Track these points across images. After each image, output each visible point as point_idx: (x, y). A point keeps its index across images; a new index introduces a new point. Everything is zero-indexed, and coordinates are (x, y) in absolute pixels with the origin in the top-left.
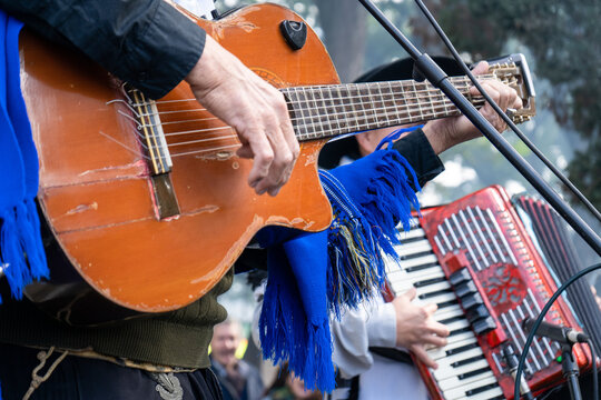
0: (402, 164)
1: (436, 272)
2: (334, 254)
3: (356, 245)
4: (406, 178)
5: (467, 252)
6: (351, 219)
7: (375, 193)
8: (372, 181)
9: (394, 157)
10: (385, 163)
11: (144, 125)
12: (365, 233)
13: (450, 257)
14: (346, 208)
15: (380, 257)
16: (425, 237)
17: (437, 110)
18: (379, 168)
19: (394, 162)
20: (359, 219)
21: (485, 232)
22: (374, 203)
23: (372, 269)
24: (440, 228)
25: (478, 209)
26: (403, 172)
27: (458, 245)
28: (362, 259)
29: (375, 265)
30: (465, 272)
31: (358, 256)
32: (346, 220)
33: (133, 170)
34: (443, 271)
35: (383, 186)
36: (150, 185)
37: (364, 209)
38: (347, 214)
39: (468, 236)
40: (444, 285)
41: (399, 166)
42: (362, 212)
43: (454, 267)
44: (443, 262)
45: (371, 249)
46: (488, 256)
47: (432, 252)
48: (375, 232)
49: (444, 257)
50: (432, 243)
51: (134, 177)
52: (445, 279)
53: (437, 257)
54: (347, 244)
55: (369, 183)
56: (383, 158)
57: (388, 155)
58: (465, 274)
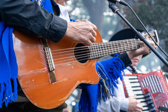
0: (121, 62)
1: (141, 92)
2: (100, 87)
3: (107, 85)
4: (122, 66)
5: (150, 88)
6: (105, 77)
7: (112, 70)
8: (112, 66)
9: (119, 60)
10: (115, 61)
11: (48, 57)
12: (109, 81)
13: (145, 88)
14: (104, 74)
15: (113, 88)
16: (139, 82)
17: (130, 48)
18: (114, 63)
19: (118, 61)
20: (108, 77)
21: (156, 83)
22: (112, 73)
23: (110, 92)
24: (143, 80)
25: (155, 76)
26: (121, 64)
27: (148, 85)
28: (108, 89)
29: (111, 91)
30: (149, 93)
31: (107, 88)
32: (104, 77)
33: (44, 70)
34: (143, 92)
35: (115, 68)
36: (49, 74)
37: (109, 74)
38: (104, 75)
39: (151, 83)
40: (142, 96)
41: (120, 62)
42: (108, 75)
43: (146, 91)
44: (143, 90)
45: (110, 86)
46: (156, 89)
47: (140, 86)
48: (112, 81)
49: (143, 88)
50: (140, 84)
51: (44, 72)
52: (143, 95)
53: (141, 88)
54: (104, 84)
55: (111, 67)
56: (116, 60)
57: (117, 59)
58: (149, 94)
